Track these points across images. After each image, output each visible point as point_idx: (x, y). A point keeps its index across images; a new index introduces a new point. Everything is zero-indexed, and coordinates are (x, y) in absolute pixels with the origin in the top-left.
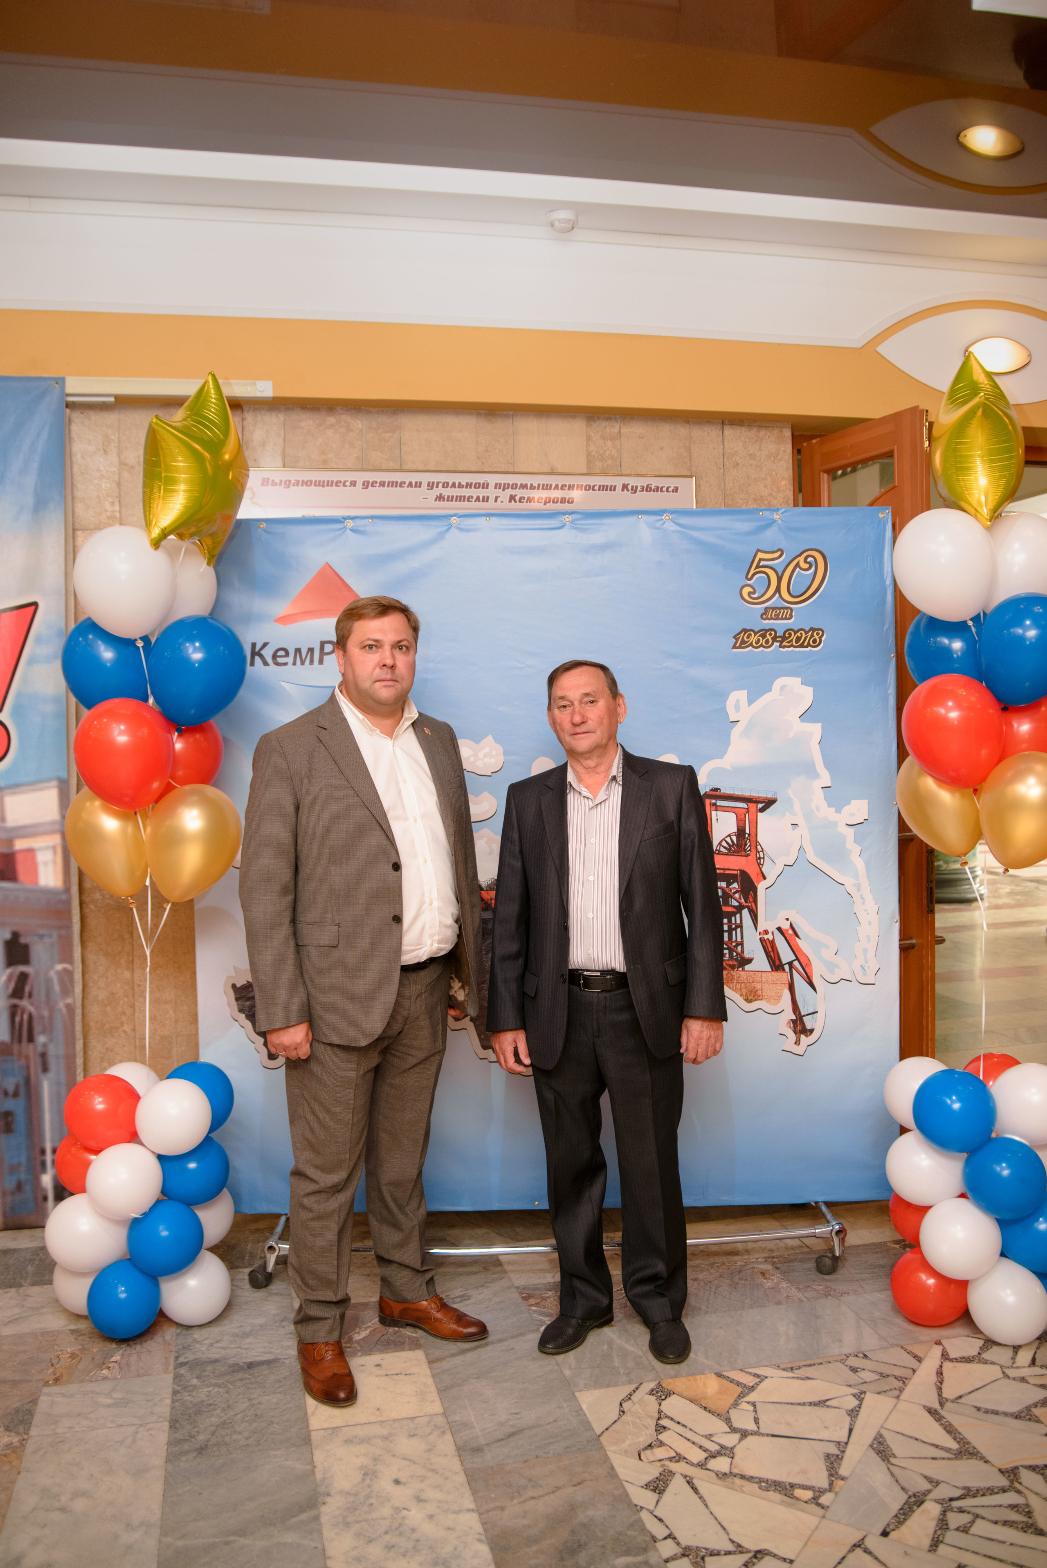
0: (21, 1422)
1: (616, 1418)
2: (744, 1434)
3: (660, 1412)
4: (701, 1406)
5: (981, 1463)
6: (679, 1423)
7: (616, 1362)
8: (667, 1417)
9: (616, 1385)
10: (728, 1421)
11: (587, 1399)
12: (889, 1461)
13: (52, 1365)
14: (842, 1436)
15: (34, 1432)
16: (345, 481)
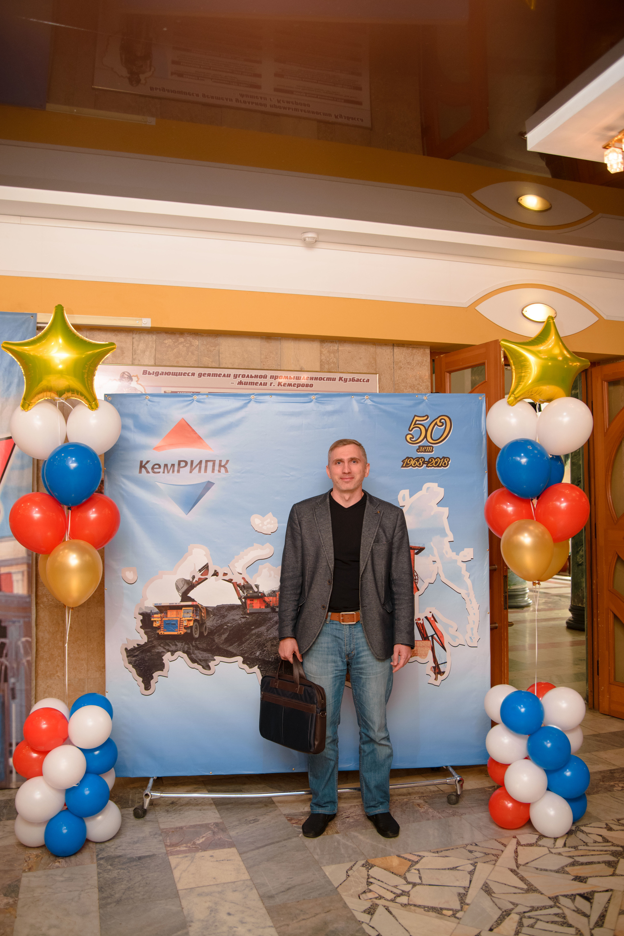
1: (345, 879)
2: (414, 885)
3: (368, 875)
4: (390, 872)
5: (539, 895)
6: (379, 880)
7: (343, 851)
8: (372, 877)
9: (344, 862)
10: (405, 878)
11: (329, 870)
12: (491, 895)
14: (467, 884)
15: (21, 896)
16: (189, 373)
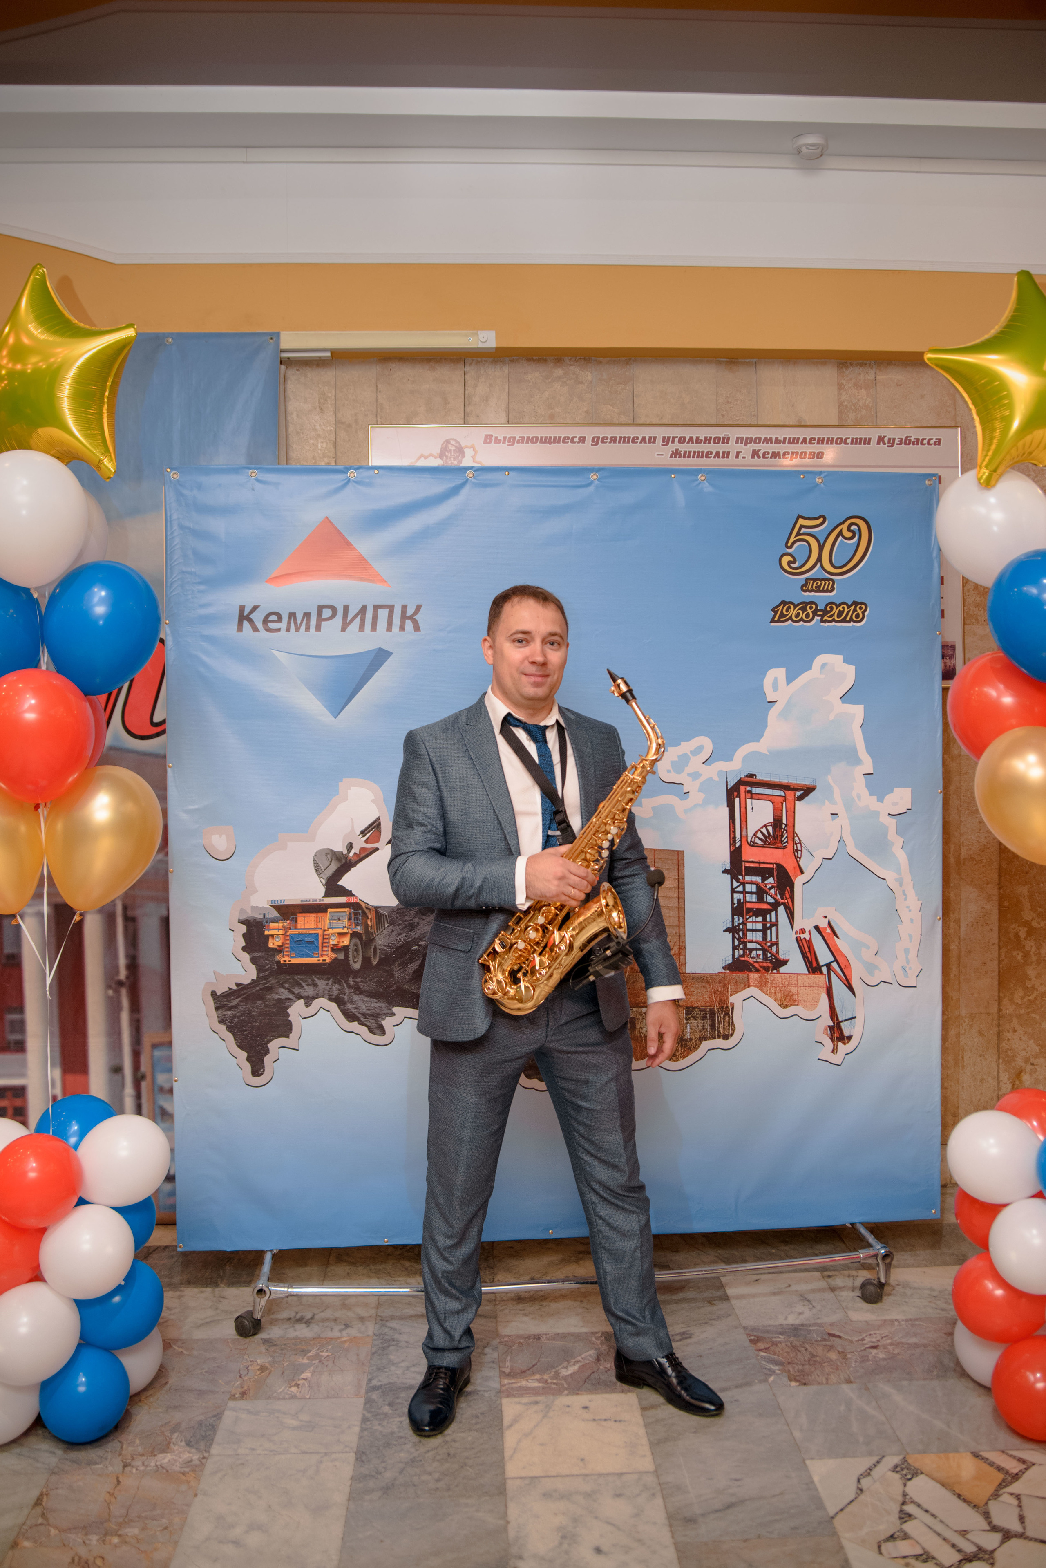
0: (204, 1437)
1: (852, 1497)
2: (1007, 1536)
3: (905, 1495)
4: (954, 1493)
6: (925, 1511)
7: (855, 1426)
8: (913, 1503)
9: (853, 1456)
10: (986, 1515)
11: (818, 1469)
13: (240, 1377)
15: (215, 1450)
16: (573, 438)
